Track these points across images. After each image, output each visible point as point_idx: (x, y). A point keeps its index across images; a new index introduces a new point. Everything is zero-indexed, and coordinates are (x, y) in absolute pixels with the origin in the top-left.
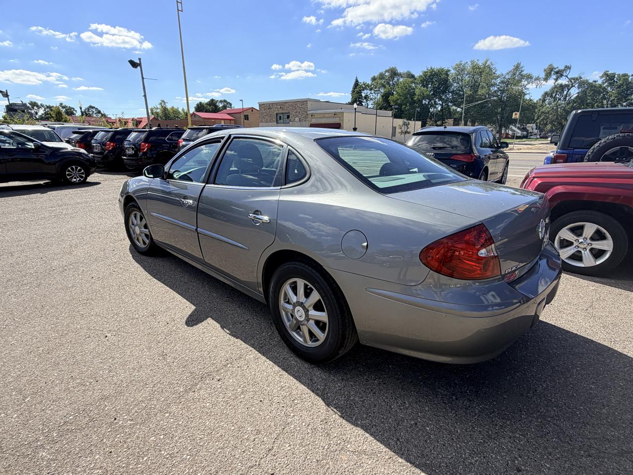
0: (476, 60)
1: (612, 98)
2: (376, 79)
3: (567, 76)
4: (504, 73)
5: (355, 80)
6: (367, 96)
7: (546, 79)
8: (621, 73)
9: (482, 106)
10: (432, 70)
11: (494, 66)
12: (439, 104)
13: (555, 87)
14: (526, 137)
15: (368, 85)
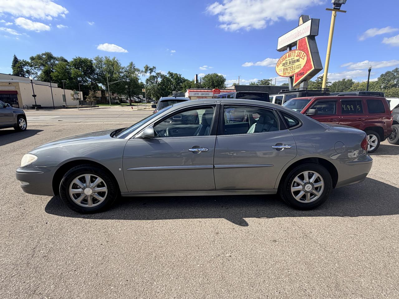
0: (108, 57)
1: (174, 84)
2: (35, 59)
3: (155, 72)
4: (126, 66)
5: (13, 58)
6: (29, 70)
7: (146, 72)
8: (175, 73)
9: (117, 84)
10: (80, 59)
11: (119, 62)
12: (90, 81)
13: (151, 77)
14: (140, 102)
15: (28, 63)
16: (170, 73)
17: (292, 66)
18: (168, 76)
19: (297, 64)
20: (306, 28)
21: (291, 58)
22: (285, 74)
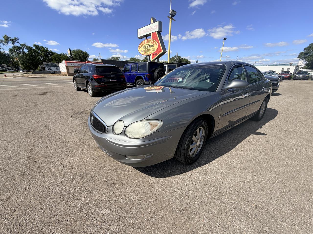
16: (35, 45)
17: (149, 49)
18: (34, 48)
19: (152, 48)
20: (156, 26)
21: (148, 44)
22: (145, 53)
